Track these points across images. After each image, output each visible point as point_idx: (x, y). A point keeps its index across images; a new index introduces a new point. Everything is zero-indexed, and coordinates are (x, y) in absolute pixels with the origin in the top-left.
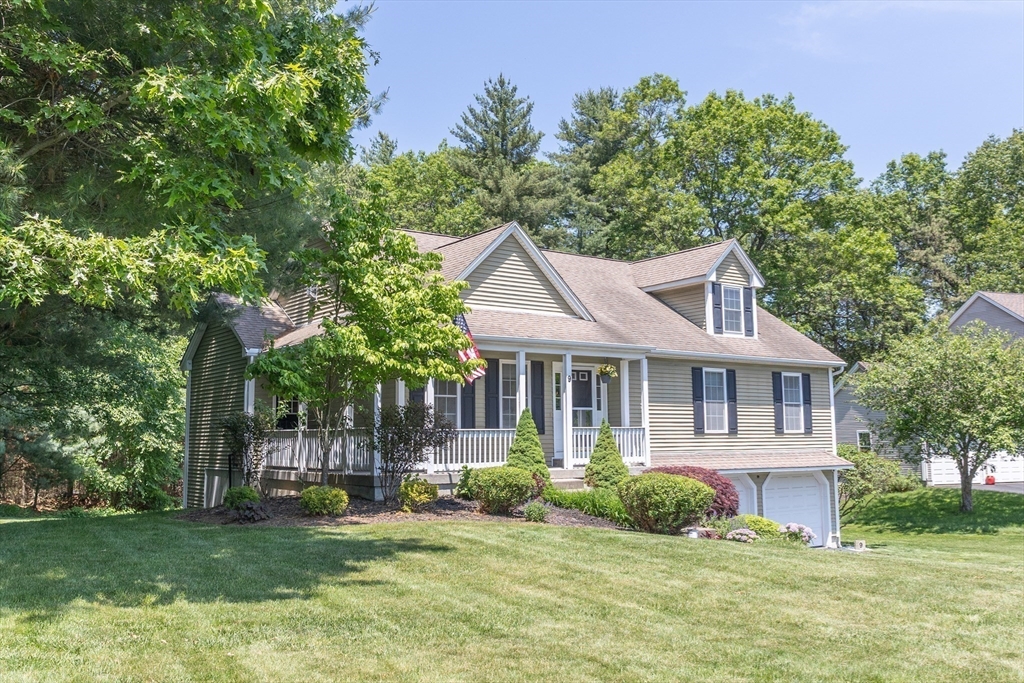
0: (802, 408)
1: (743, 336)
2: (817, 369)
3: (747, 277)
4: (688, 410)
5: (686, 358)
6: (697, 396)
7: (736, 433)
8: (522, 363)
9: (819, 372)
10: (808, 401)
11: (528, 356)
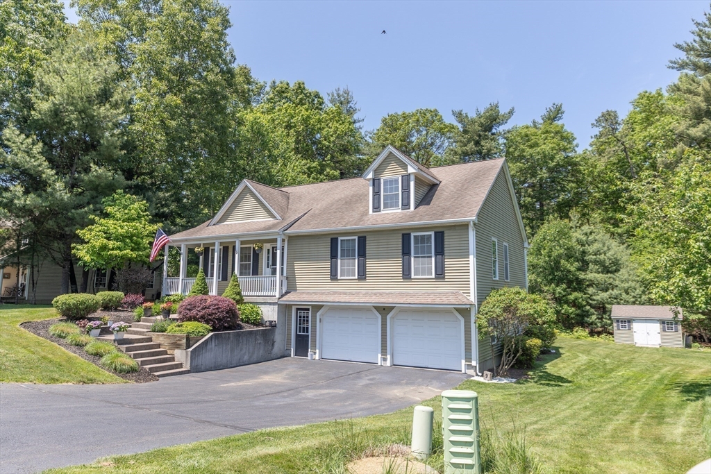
0: (433, 259)
1: (400, 211)
2: (454, 226)
3: (404, 166)
4: (326, 265)
5: (326, 233)
6: (334, 255)
7: (365, 279)
8: (217, 247)
9: (457, 228)
10: (440, 251)
11: (221, 243)
